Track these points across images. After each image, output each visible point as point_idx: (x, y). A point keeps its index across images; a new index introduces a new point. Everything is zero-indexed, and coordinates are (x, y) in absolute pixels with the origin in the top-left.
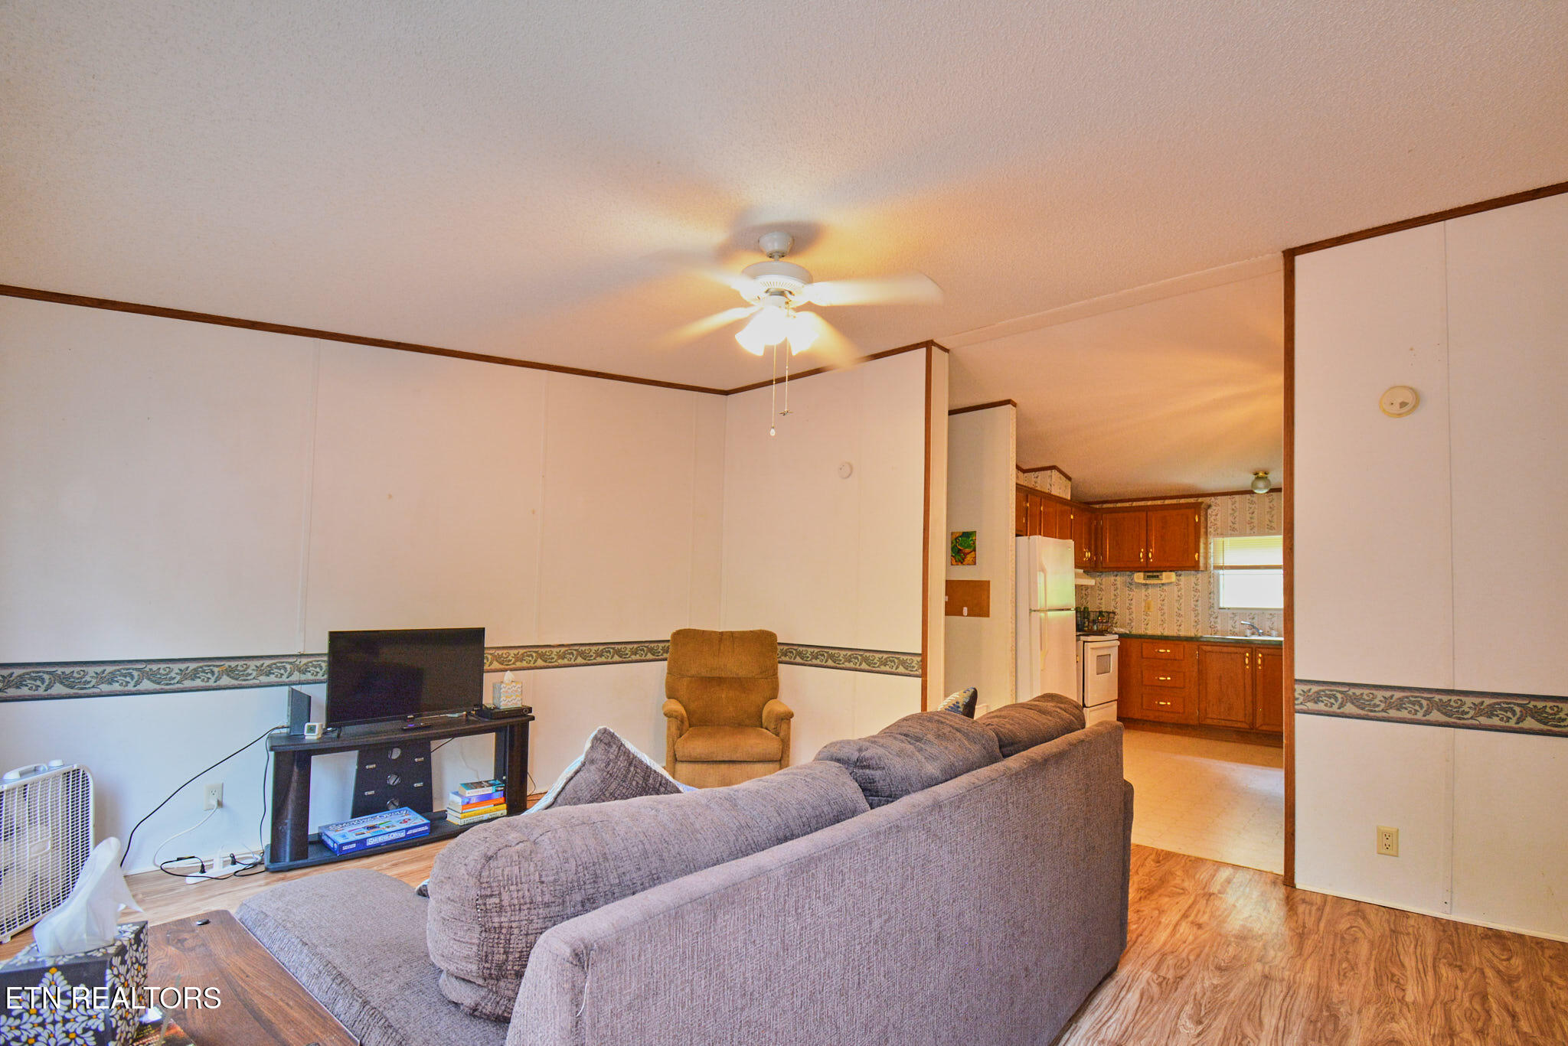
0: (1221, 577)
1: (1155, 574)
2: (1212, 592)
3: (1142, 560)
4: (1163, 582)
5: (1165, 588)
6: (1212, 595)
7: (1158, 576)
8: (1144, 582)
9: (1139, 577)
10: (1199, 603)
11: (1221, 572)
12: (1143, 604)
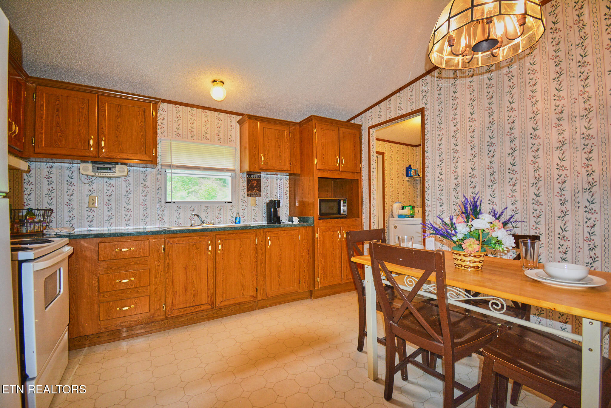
0: (169, 175)
1: (106, 166)
2: (161, 189)
3: (92, 149)
4: (116, 175)
5: (113, 182)
6: (159, 191)
7: (110, 169)
8: (93, 174)
9: (88, 168)
10: (148, 198)
11: (168, 171)
12: (87, 200)
